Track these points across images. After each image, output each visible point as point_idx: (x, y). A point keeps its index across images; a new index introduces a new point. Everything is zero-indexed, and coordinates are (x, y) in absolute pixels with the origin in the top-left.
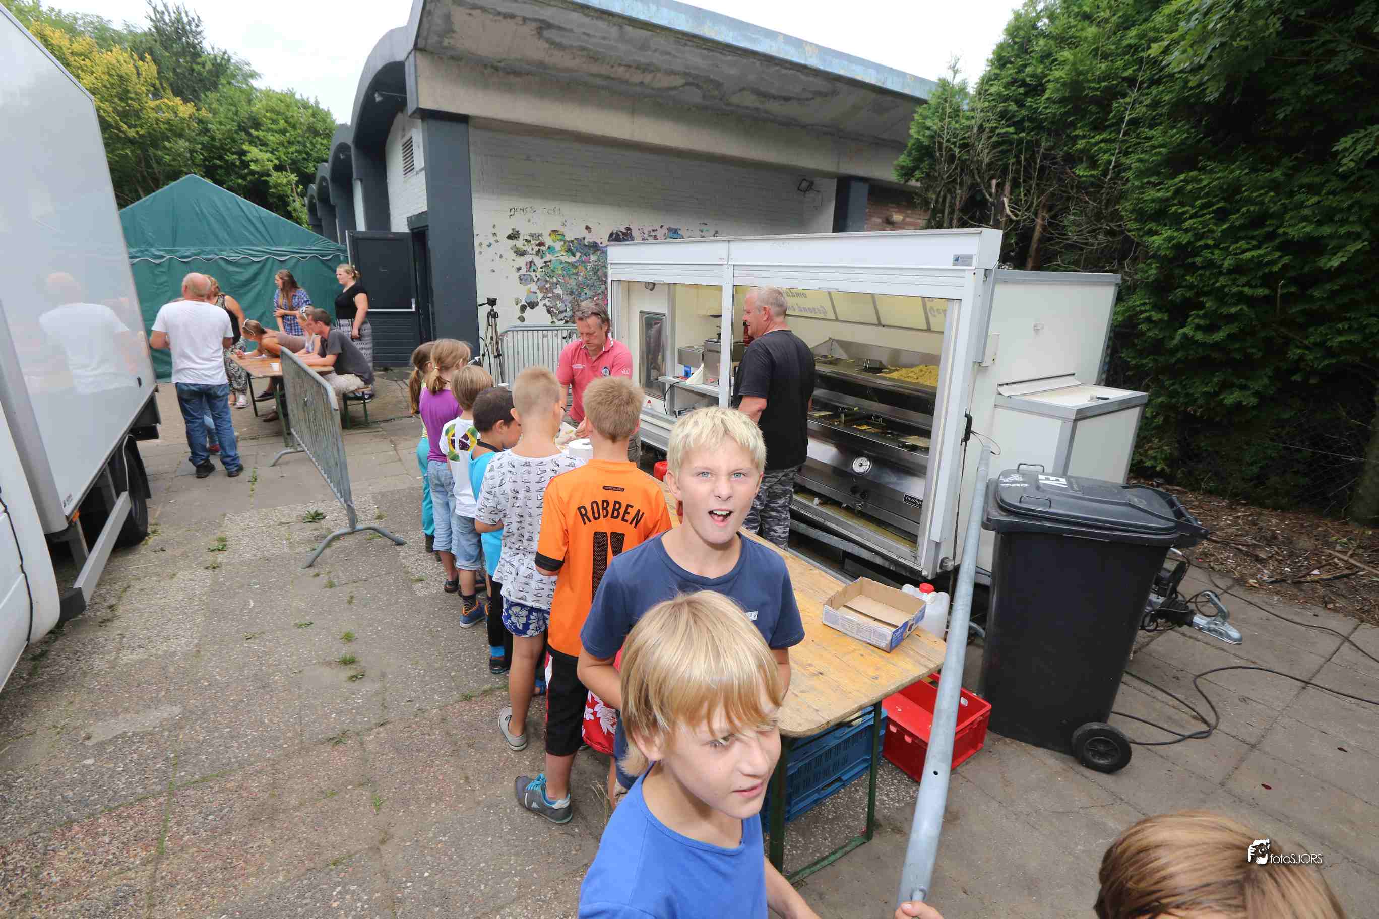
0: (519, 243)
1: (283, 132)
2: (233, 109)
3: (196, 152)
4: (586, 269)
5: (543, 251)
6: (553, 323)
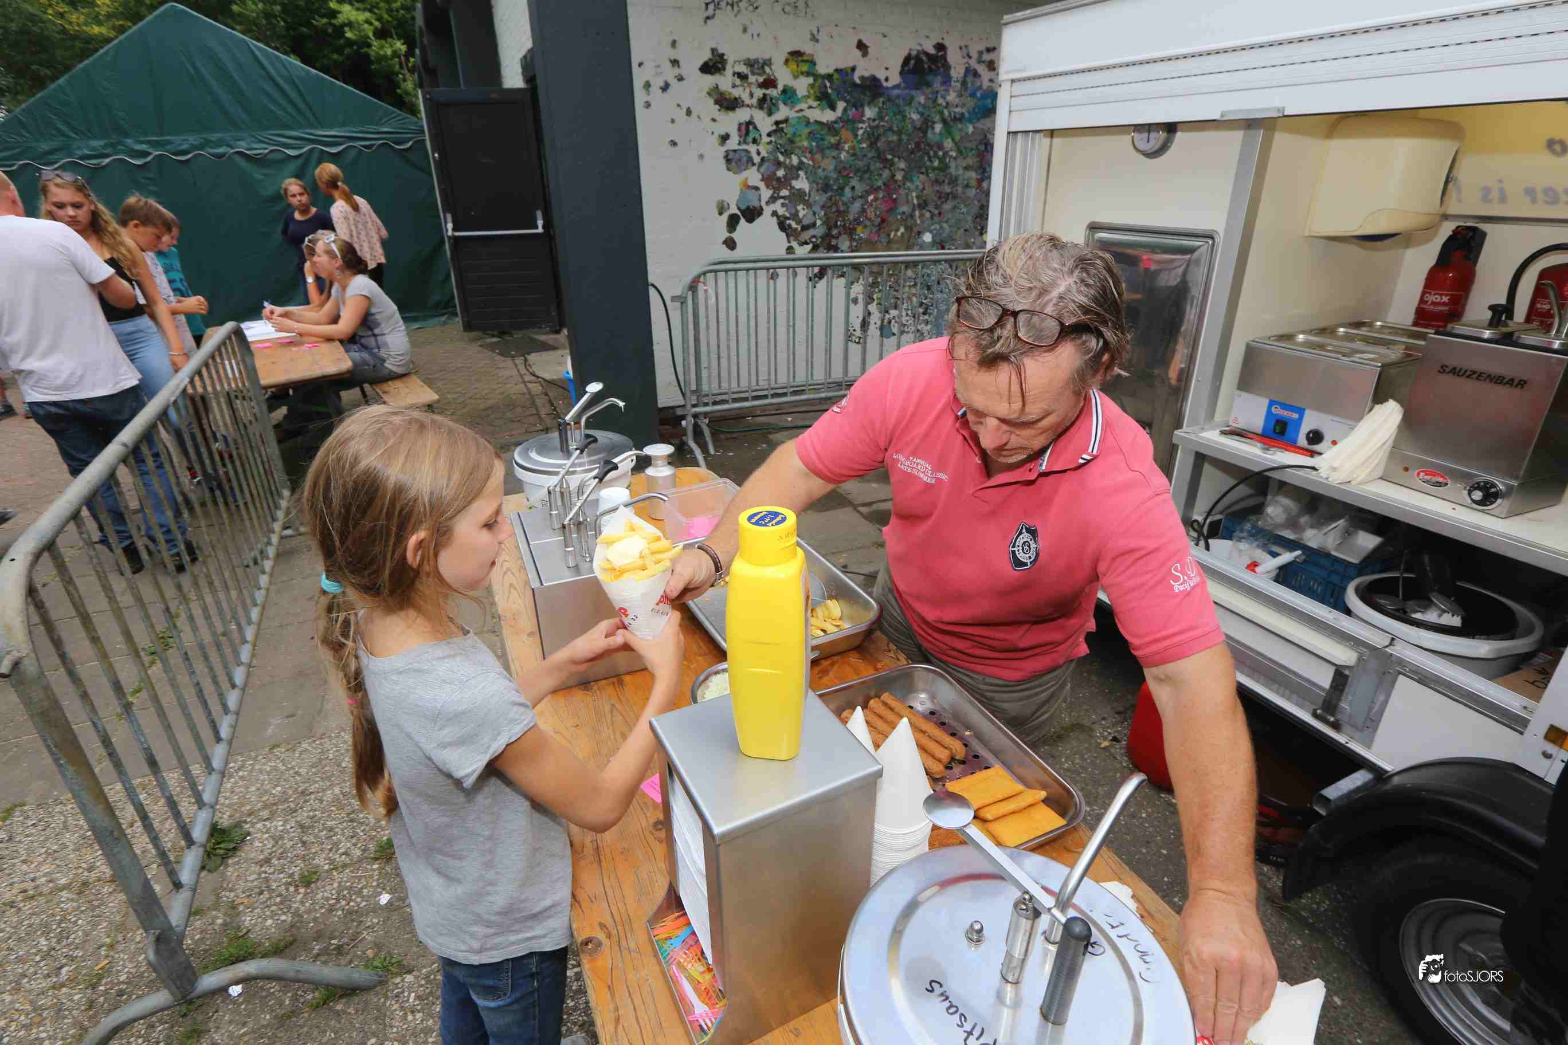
0: (725, 82)
4: (856, 135)
5: (771, 99)
6: (790, 250)
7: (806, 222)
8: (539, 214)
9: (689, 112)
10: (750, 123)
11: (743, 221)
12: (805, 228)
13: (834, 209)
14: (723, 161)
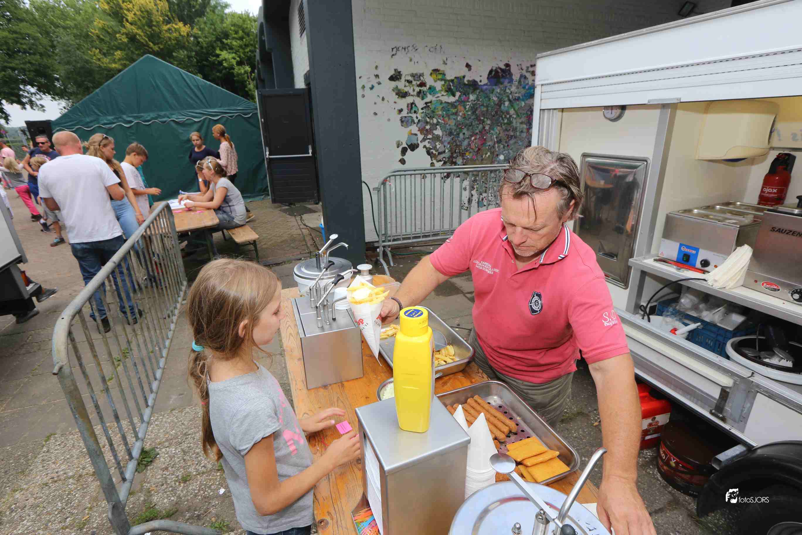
0: (401, 84)
1: (242, 38)
2: (213, 27)
4: (465, 108)
5: (423, 92)
6: (432, 164)
7: (440, 151)
8: (310, 147)
9: (383, 99)
10: (413, 104)
11: (409, 150)
12: (440, 153)
13: (455, 144)
14: (399, 123)
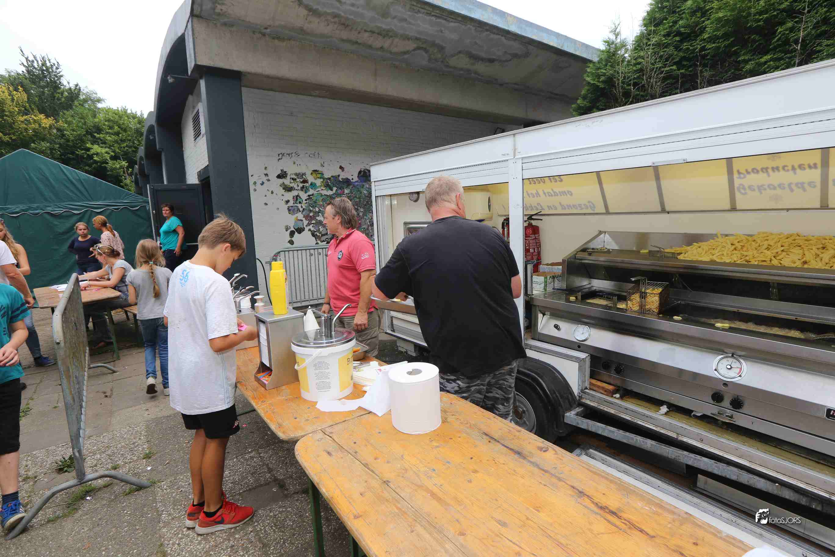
0: (287, 181)
1: (117, 134)
2: (82, 121)
3: (55, 150)
5: (306, 187)
6: (317, 243)
9: (272, 193)
10: (297, 196)
11: (296, 233)
12: (322, 235)
14: (287, 211)
